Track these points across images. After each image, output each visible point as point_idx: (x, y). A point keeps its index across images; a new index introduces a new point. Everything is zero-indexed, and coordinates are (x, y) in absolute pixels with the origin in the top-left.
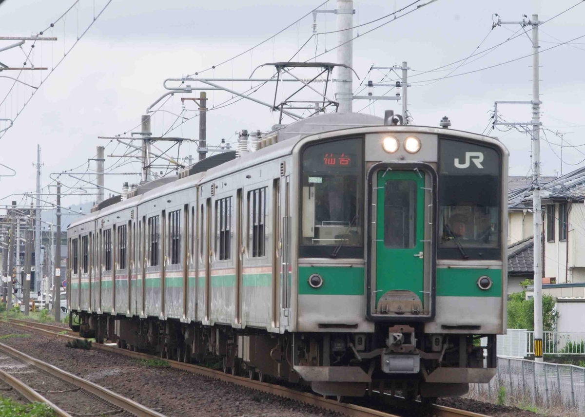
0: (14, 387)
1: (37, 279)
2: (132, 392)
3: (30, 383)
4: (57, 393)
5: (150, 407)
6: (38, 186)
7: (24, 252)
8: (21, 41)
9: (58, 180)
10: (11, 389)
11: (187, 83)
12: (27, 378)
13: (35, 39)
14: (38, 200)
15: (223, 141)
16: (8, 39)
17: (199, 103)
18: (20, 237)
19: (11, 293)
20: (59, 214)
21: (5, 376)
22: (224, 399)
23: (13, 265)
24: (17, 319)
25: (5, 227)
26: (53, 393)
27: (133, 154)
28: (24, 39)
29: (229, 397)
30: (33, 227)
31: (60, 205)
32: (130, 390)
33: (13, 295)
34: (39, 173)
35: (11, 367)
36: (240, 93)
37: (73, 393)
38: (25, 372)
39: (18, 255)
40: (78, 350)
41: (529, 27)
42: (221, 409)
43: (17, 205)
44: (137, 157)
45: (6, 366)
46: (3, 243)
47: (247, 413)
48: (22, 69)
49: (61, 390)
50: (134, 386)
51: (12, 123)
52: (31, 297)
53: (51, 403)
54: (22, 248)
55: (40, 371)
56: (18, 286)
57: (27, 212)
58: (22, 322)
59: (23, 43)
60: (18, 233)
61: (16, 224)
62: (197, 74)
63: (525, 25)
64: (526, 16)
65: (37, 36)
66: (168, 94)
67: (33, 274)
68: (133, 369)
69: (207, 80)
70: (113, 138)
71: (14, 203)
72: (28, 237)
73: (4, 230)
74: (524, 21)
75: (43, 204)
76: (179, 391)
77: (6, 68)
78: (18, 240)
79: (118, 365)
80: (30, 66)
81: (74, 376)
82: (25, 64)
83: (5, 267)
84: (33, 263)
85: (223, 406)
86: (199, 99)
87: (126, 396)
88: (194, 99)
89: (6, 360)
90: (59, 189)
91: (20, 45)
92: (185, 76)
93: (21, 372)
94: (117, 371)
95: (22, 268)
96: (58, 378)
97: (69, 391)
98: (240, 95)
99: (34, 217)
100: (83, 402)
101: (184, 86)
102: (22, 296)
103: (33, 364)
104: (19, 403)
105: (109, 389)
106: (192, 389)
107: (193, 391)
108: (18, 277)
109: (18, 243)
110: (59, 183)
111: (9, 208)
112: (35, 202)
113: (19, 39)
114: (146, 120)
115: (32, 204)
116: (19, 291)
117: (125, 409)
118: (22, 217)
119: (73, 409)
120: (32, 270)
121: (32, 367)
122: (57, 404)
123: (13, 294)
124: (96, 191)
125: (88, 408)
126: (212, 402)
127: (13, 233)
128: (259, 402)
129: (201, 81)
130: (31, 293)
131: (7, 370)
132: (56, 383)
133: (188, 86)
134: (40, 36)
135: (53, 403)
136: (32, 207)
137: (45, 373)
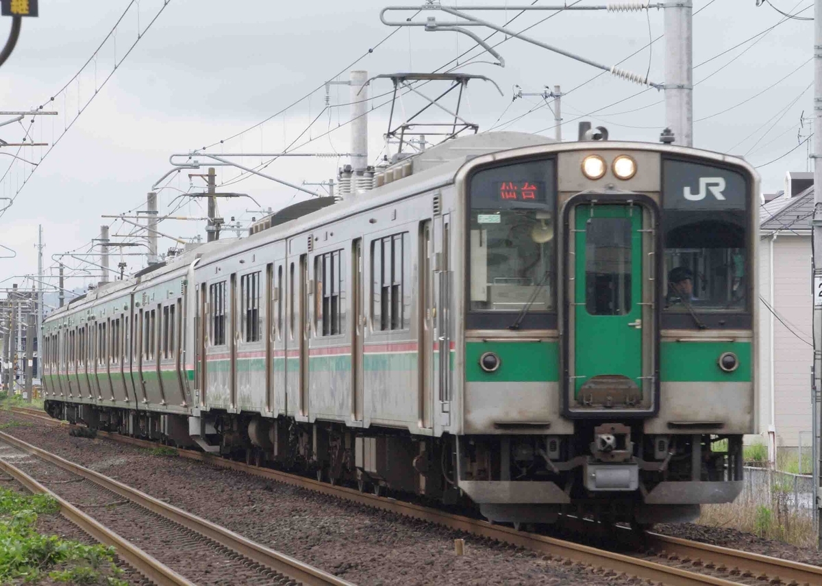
0: (15, 478)
1: (40, 365)
2: (139, 482)
3: (32, 473)
4: (60, 483)
5: (157, 498)
6: (40, 268)
7: (25, 337)
8: (20, 116)
9: (60, 261)
10: (13, 479)
11: (194, 158)
12: (30, 468)
13: (34, 113)
14: (40, 283)
15: (233, 219)
16: (6, 113)
17: (208, 180)
18: (22, 322)
19: (12, 380)
20: (61, 297)
21: (6, 466)
22: (235, 488)
23: (14, 350)
24: (19, 407)
25: (6, 311)
26: (56, 483)
27: (138, 234)
28: (23, 114)
29: (240, 486)
30: (35, 311)
31: (62, 287)
32: (137, 480)
33: (14, 382)
34: (41, 254)
35: (13, 457)
36: (250, 168)
37: (77, 483)
38: (27, 462)
39: (20, 340)
40: (82, 439)
41: (551, 98)
42: (232, 499)
43: (18, 287)
44: (143, 237)
45: (7, 456)
46: (4, 328)
47: (258, 503)
48: (21, 145)
49: (64, 480)
50: (141, 475)
51: (11, 202)
52: (33, 384)
53: (53, 494)
54: (24, 333)
55: (43, 460)
56: (19, 373)
57: (29, 295)
58: (23, 410)
59: (22, 118)
60: (20, 318)
61: (18, 308)
62: (204, 148)
63: (546, 97)
64: (548, 87)
65: (37, 110)
66: (175, 170)
67: (35, 360)
68: (141, 458)
69: (215, 155)
70: (118, 217)
71: (15, 286)
72: (29, 321)
73: (5, 314)
74: (545, 93)
75: (45, 286)
76: (188, 480)
77: (5, 144)
78: (19, 324)
79: (123, 454)
80: (30, 142)
81: (78, 466)
82: (24, 139)
83: (6, 353)
84: (35, 348)
85: (234, 496)
86: (207, 175)
87: (133, 487)
88: (202, 176)
89: (7, 450)
90: (61, 271)
91: (19, 119)
92: (192, 151)
93: (23, 462)
94: (123, 461)
95: (24, 354)
96: (62, 468)
97: (72, 482)
98: (250, 171)
99: (36, 301)
100: (88, 492)
101: (191, 162)
102: (24, 383)
103: (35, 453)
104: (20, 493)
105: (115, 479)
106: (201, 479)
107: (203, 480)
108: (20, 364)
109: (20, 328)
110: (61, 265)
111: (10, 291)
112: (36, 284)
113: (18, 113)
114: (152, 198)
115: (34, 287)
116: (21, 377)
117: (131, 500)
118: (23, 301)
119: (77, 500)
120: (34, 356)
121: (34, 456)
122: (61, 495)
123: (15, 380)
124: (100, 273)
125: (92, 499)
126: (222, 491)
127: (14, 318)
128: (272, 491)
129: (209, 156)
130: (33, 379)
131: (8, 460)
132: (60, 473)
133: (195, 162)
134: (41, 110)
135: (56, 494)
136: (34, 290)
137: (48, 463)
